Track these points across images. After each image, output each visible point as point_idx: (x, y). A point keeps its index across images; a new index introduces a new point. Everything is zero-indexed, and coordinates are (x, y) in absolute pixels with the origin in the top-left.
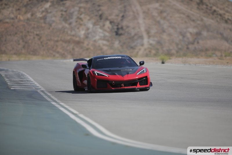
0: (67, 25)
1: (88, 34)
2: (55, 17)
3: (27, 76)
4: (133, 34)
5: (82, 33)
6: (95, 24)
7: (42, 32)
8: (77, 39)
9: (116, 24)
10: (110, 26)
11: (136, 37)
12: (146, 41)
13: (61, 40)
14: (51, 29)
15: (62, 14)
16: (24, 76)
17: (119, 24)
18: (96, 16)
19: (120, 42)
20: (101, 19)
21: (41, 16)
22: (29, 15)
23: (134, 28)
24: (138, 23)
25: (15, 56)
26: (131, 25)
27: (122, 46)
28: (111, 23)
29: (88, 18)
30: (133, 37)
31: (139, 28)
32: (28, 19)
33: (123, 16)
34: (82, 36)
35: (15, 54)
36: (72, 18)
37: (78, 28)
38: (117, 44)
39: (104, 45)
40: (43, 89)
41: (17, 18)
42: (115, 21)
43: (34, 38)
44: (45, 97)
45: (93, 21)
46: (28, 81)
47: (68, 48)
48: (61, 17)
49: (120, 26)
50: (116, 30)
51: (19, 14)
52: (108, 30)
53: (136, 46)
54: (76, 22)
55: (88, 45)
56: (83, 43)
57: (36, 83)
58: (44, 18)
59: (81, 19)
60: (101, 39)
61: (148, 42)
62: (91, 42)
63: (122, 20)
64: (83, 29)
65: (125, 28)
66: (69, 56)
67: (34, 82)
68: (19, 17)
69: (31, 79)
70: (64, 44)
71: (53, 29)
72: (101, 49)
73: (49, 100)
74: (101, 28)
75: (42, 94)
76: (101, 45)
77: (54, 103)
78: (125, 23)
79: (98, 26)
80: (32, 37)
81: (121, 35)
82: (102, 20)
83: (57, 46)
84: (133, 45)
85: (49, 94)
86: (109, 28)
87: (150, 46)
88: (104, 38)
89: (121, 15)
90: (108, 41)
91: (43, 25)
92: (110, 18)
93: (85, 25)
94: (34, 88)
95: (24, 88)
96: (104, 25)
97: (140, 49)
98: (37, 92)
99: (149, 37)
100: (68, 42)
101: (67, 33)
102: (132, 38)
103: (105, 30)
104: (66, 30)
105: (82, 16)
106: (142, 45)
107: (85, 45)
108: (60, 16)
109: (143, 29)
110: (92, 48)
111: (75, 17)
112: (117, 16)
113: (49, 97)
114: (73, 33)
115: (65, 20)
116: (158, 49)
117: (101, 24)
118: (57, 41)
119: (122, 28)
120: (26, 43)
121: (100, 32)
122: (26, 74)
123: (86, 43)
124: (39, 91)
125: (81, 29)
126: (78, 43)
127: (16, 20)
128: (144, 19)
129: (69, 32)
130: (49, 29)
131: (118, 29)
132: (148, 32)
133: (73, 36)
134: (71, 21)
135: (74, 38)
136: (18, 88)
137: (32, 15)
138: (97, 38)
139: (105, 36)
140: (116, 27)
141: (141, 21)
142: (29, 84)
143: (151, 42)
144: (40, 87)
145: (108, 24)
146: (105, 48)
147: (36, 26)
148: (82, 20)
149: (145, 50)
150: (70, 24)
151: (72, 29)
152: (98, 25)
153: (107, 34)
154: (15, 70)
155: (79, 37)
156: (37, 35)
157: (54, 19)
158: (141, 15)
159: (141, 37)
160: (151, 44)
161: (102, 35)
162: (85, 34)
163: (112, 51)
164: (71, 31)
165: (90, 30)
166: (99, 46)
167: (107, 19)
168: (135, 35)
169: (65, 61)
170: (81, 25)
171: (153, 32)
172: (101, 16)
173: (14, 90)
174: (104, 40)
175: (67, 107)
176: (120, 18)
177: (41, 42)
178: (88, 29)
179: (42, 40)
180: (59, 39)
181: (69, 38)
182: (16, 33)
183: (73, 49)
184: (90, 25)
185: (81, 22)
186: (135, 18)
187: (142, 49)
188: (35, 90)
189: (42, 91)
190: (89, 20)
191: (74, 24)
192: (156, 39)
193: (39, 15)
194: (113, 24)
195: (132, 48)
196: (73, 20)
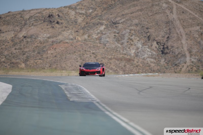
0: (119, 45)
1: (138, 53)
2: (109, 38)
3: (85, 89)
4: (177, 53)
5: (133, 52)
6: (143, 44)
7: (98, 51)
8: (129, 57)
11: (179, 56)
12: (188, 59)
13: (114, 58)
14: (105, 48)
15: (115, 36)
16: (82, 89)
17: (164, 44)
18: (145, 37)
19: (165, 59)
21: (96, 37)
22: (86, 37)
23: (177, 48)
24: (182, 43)
25: (73, 72)
26: (175, 45)
27: (167, 63)
28: (157, 43)
29: (138, 39)
30: (177, 56)
31: (183, 48)
32: (85, 40)
33: (168, 37)
34: (133, 55)
35: (73, 70)
36: (124, 39)
37: (129, 48)
38: (162, 61)
39: (151, 62)
40: (98, 100)
41: (75, 39)
42: (162, 42)
43: (91, 56)
44: (100, 107)
45: (143, 41)
46: (85, 94)
47: (121, 65)
48: (115, 38)
49: (165, 46)
50: (162, 49)
51: (78, 36)
52: (155, 49)
53: (179, 63)
54: (128, 42)
55: (137, 62)
56: (133, 61)
57: (92, 96)
58: (100, 39)
59: (131, 39)
60: (149, 57)
61: (191, 60)
62: (141, 60)
63: (167, 41)
64: (133, 49)
65: (170, 48)
66: (121, 72)
67: (90, 94)
68: (78, 38)
69: (87, 91)
70: (117, 62)
71: (107, 48)
72: (149, 66)
73: (103, 110)
74: (148, 48)
75: (97, 104)
76: (149, 62)
77: (107, 113)
78: (169, 44)
79: (147, 46)
80: (89, 55)
81: (167, 53)
82: (150, 41)
83: (110, 63)
84: (177, 62)
85: (104, 105)
86: (156, 47)
87: (191, 64)
88: (152, 57)
89: (167, 36)
90: (155, 59)
91: (99, 45)
92: (156, 39)
93: (135, 45)
94: (90, 100)
95: (81, 100)
96: (152, 45)
97: (183, 66)
98: (92, 103)
99: (191, 56)
100: (121, 59)
103: (152, 50)
104: (118, 49)
105: (133, 37)
106: (185, 63)
107: (135, 62)
108: (113, 37)
109: (185, 49)
110: (141, 65)
111: (126, 38)
112: (163, 37)
113: (103, 107)
114: (125, 52)
115: (118, 41)
116: (198, 66)
118: (111, 59)
119: (167, 47)
120: (83, 60)
121: (148, 51)
122: (83, 88)
123: (136, 60)
124: (94, 102)
125: (131, 48)
126: (129, 60)
127: (75, 41)
128: (187, 40)
129: (121, 51)
130: (104, 48)
132: (190, 52)
133: (125, 54)
134: (123, 41)
135: (126, 56)
136: (76, 99)
137: (89, 36)
138: (146, 56)
139: (152, 55)
140: (162, 47)
141: (184, 42)
142: (86, 96)
143: (193, 60)
144: (95, 98)
145: (155, 44)
146: (153, 65)
147: (92, 45)
148: (133, 41)
149: (188, 67)
150: (122, 44)
151: (124, 49)
153: (155, 53)
154: (73, 84)
155: (130, 55)
156: (93, 53)
157: (108, 39)
158: (184, 37)
159: (184, 56)
161: (150, 54)
163: (159, 67)
164: (123, 51)
166: (148, 63)
167: (154, 40)
168: (179, 54)
169: (117, 76)
170: (132, 45)
171: (194, 51)
172: (149, 38)
173: (73, 101)
175: (119, 116)
176: (165, 39)
177: (97, 60)
178: (138, 49)
179: (97, 58)
180: (113, 57)
181: (121, 56)
182: (75, 52)
183: (125, 66)
184: (141, 46)
185: (132, 43)
186: (179, 39)
187: (185, 66)
188: (91, 101)
189: (98, 102)
190: (139, 41)
191: (126, 44)
192: (197, 57)
193: (95, 36)
194: (159, 44)
195: (176, 65)
196: (125, 41)
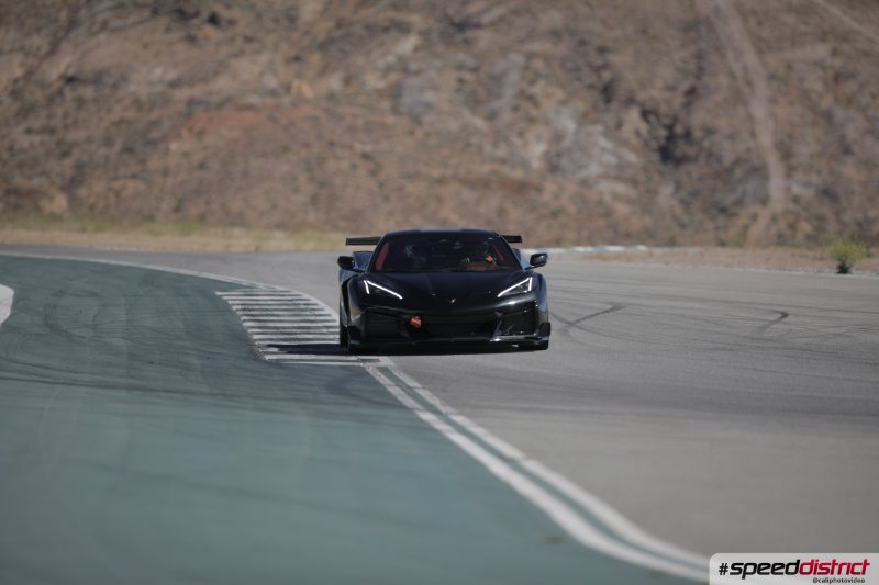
0: (479, 122)
1: (559, 155)
2: (436, 88)
3: (328, 311)
4: (728, 159)
5: (536, 150)
6: (584, 119)
7: (384, 146)
8: (518, 174)
9: (667, 121)
10: (643, 127)
11: (739, 172)
12: (776, 184)
13: (454, 176)
14: (419, 134)
15: (460, 81)
16: (316, 312)
17: (675, 119)
18: (591, 87)
19: (678, 186)
20: (608, 100)
21: (381, 85)
22: (334, 82)
23: (732, 137)
24: (750, 117)
25: (279, 234)
26: (723, 124)
27: (685, 204)
28: (645, 114)
29: (560, 94)
30: (730, 170)
31: (753, 135)
32: (331, 96)
33: (692, 92)
34: (536, 164)
35: (280, 226)
36: (498, 96)
37: (521, 134)
38: (666, 196)
39: (617, 197)
40: (386, 362)
41: (288, 90)
42: (663, 108)
43: (354, 167)
44: (395, 390)
45: (580, 105)
46: (332, 330)
47: (483, 209)
48: (458, 90)
49: (679, 129)
50: (662, 141)
51: (299, 77)
52: (635, 141)
53: (739, 203)
54: (515, 109)
55: (556, 197)
56: (539, 190)
58: (395, 93)
59: (531, 99)
60: (606, 176)
61: (788, 189)
62: (571, 188)
63: (687, 105)
64: (539, 139)
65: (697, 134)
68: (299, 89)
70: (466, 194)
71: (428, 134)
72: (609, 213)
73: (409, 402)
74: (607, 134)
75: (383, 379)
76: (607, 198)
77: (427, 416)
78: (698, 118)
79: (599, 128)
80: (345, 165)
81: (679, 161)
82: (614, 105)
83: (439, 199)
84: (729, 200)
85: (411, 382)
86: (638, 133)
87: (791, 206)
88: (619, 173)
89: (684, 86)
90: (634, 182)
91: (390, 119)
92: (641, 96)
93: (547, 123)
94: (352, 357)
95: (313, 357)
96: (619, 125)
97: (754, 218)
98: (363, 373)
99: (790, 171)
100: (483, 184)
101: (480, 149)
102: (725, 175)
103: (624, 143)
104: (475, 140)
105: (538, 89)
106: (764, 201)
107: (547, 196)
108: (454, 85)
109: (766, 140)
110: (572, 209)
111: (509, 92)
112: (671, 88)
113: (410, 392)
114: (502, 152)
115: (474, 102)
116: (821, 218)
117: (610, 118)
118: (441, 181)
119: (688, 135)
120: (322, 184)
121: (603, 150)
122: (321, 304)
123: (550, 187)
124: (370, 368)
125: (530, 136)
126: (520, 188)
127: (287, 100)
128: (773, 101)
129: (488, 148)
130: (412, 133)
131: (671, 138)
132: (786, 155)
133: (503, 161)
134: (495, 104)
135: (506, 170)
137: (347, 81)
139: (621, 166)
140: (662, 133)
141: (759, 110)
142: (335, 342)
143: (797, 189)
145: (633, 118)
146: (622, 209)
147: (360, 122)
148: (536, 104)
149: (774, 219)
150: (492, 117)
151: (499, 137)
152: (595, 122)
153: (631, 157)
154: (279, 288)
155: (525, 165)
156: (365, 156)
157: (429, 96)
158: (762, 89)
159: (760, 171)
160: (796, 200)
161: (613, 160)
162: (546, 156)
163: (648, 221)
164: (495, 145)
165: (567, 142)
166: (600, 203)
167: (630, 101)
168: (737, 162)
170: (531, 120)
171: (804, 151)
172: (607, 92)
173: (277, 364)
174: (618, 178)
176: (678, 100)
177: (382, 185)
178: (558, 137)
179: (382, 175)
180: (449, 173)
181: (486, 169)
182: (286, 149)
183: (501, 212)
184: (568, 124)
185: (534, 112)
186: (738, 98)
187: (764, 215)
188: (356, 364)
189: (384, 370)
190: (563, 103)
191: (506, 117)
192: (815, 179)
193: (373, 82)
194: (652, 118)
195: (723, 210)
196: (504, 104)
